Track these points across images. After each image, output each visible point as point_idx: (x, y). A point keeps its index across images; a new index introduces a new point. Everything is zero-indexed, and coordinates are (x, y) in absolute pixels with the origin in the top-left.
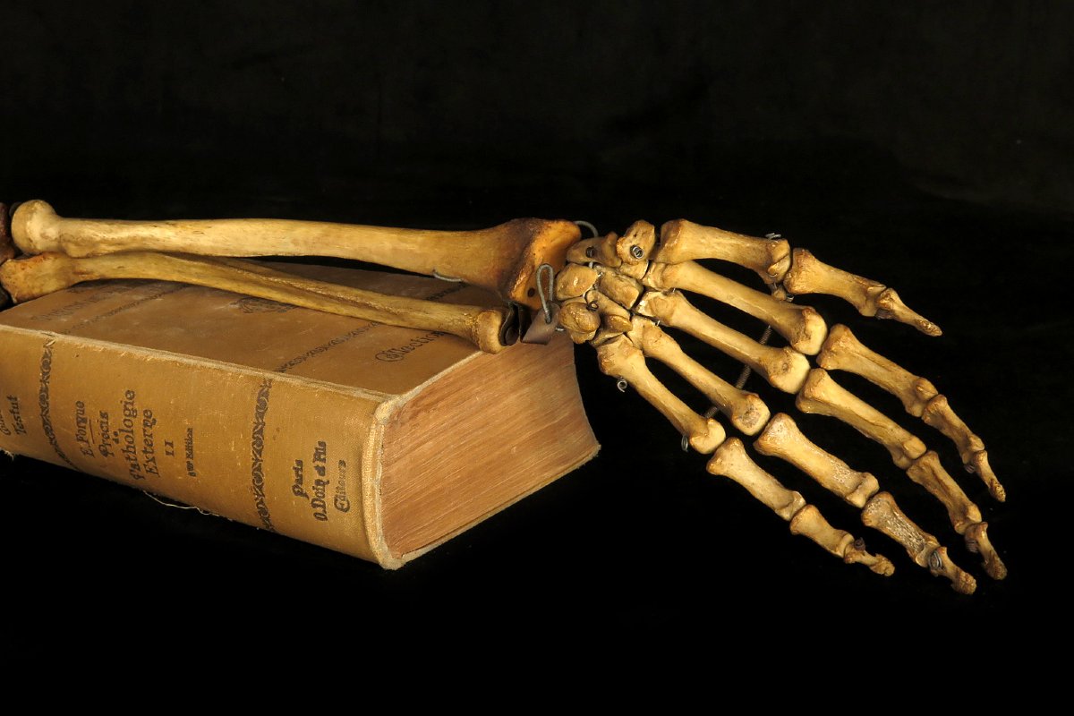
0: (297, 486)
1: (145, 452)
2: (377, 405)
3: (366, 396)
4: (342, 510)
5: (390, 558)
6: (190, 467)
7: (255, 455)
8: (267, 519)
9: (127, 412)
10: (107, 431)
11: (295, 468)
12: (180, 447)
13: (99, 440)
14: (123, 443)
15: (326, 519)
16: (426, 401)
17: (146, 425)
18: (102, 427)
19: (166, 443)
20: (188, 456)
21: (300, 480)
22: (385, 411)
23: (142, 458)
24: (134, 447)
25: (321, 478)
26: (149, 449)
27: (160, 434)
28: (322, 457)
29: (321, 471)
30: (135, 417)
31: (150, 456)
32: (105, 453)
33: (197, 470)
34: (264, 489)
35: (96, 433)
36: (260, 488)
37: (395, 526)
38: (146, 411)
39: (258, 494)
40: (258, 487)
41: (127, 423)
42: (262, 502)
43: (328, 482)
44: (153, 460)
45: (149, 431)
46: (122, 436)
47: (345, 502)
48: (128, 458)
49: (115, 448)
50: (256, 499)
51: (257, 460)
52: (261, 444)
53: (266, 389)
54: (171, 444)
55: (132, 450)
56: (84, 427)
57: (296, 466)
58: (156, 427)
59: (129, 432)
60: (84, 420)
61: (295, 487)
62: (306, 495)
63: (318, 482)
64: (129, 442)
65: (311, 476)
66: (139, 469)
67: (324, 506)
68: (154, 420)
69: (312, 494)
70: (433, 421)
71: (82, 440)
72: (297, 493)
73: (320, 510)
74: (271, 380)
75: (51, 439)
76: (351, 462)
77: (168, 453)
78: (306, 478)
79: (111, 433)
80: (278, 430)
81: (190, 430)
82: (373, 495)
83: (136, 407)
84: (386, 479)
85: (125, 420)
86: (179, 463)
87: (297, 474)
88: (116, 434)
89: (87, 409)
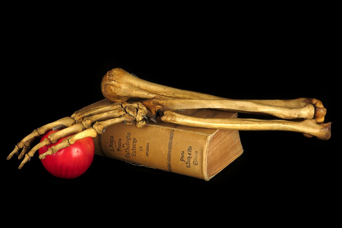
0: (182, 159)
1: (133, 150)
2: (207, 137)
4: (195, 165)
5: (207, 178)
6: (147, 154)
7: (169, 150)
8: (170, 168)
9: (128, 139)
10: (121, 144)
11: (181, 154)
12: (144, 148)
13: (117, 146)
14: (126, 147)
15: (190, 167)
16: (215, 136)
17: (134, 142)
18: (119, 143)
19: (140, 147)
20: (147, 151)
21: (183, 157)
22: (209, 138)
23: (131, 151)
24: (129, 149)
25: (189, 156)
26: (134, 149)
27: (138, 145)
28: (190, 150)
29: (190, 154)
30: (130, 140)
31: (134, 151)
32: (119, 150)
33: (149, 155)
34: (171, 159)
35: (116, 145)
36: (170, 159)
38: (134, 139)
39: (169, 161)
40: (169, 159)
41: (127, 142)
42: (170, 163)
43: (192, 157)
44: (135, 152)
45: (135, 144)
46: (125, 146)
47: (197, 163)
48: (126, 152)
49: (123, 149)
50: (168, 162)
51: (169, 151)
52: (171, 147)
53: (172, 132)
54: (142, 148)
55: (128, 149)
56: (113, 143)
57: (182, 153)
58: (137, 143)
59: (127, 144)
60: (113, 141)
61: (181, 159)
62: (184, 161)
63: (188, 157)
64: (128, 147)
65: (186, 155)
66: (129, 155)
67: (190, 164)
68: (137, 141)
69: (186, 161)
70: (217, 141)
71: (111, 147)
72: (181, 160)
73: (188, 165)
74: (174, 130)
75: (100, 147)
76: (199, 152)
77: (140, 150)
78: (185, 156)
79: (122, 145)
80: (176, 143)
81: (148, 144)
82: (205, 160)
83: (131, 137)
84: (208, 156)
85: (127, 141)
86: (144, 153)
87: (182, 155)
88: (123, 145)
89: (114, 138)
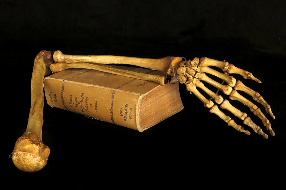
0: (121, 114)
1: (86, 106)
2: (139, 96)
3: (137, 94)
4: (131, 119)
5: (141, 129)
6: (96, 109)
8: (113, 121)
9: (82, 97)
10: (77, 101)
12: (94, 105)
14: (81, 104)
15: (127, 121)
16: (149, 96)
17: (86, 100)
18: (76, 101)
19: (91, 104)
20: (96, 107)
21: (121, 112)
22: (141, 97)
23: (85, 108)
24: (83, 105)
25: (126, 112)
27: (89, 102)
28: (127, 107)
29: (126, 110)
30: (84, 98)
31: (87, 107)
32: (76, 106)
33: (98, 110)
35: (74, 102)
36: (112, 114)
37: (142, 122)
38: (86, 97)
39: (111, 115)
41: (82, 100)
42: (112, 117)
43: (128, 113)
44: (87, 108)
45: (87, 102)
46: (80, 103)
47: (132, 117)
48: (82, 108)
49: (79, 105)
50: (111, 117)
51: (112, 108)
52: (113, 105)
53: (114, 93)
54: (92, 104)
56: (72, 101)
57: (120, 109)
58: (89, 100)
59: (82, 102)
60: (72, 99)
61: (120, 114)
62: (123, 116)
63: (126, 113)
65: (124, 111)
66: (84, 110)
67: (127, 118)
68: (88, 99)
69: (124, 115)
70: (150, 100)
71: (71, 104)
72: (120, 115)
73: (126, 119)
74: (115, 91)
75: (63, 103)
76: (133, 108)
77: (91, 106)
78: (123, 112)
79: (78, 102)
80: (117, 101)
81: (96, 101)
82: (138, 116)
83: (84, 96)
84: (140, 112)
85: (81, 99)
86: (94, 109)
87: (121, 111)
88: (79, 102)
89: (72, 96)
